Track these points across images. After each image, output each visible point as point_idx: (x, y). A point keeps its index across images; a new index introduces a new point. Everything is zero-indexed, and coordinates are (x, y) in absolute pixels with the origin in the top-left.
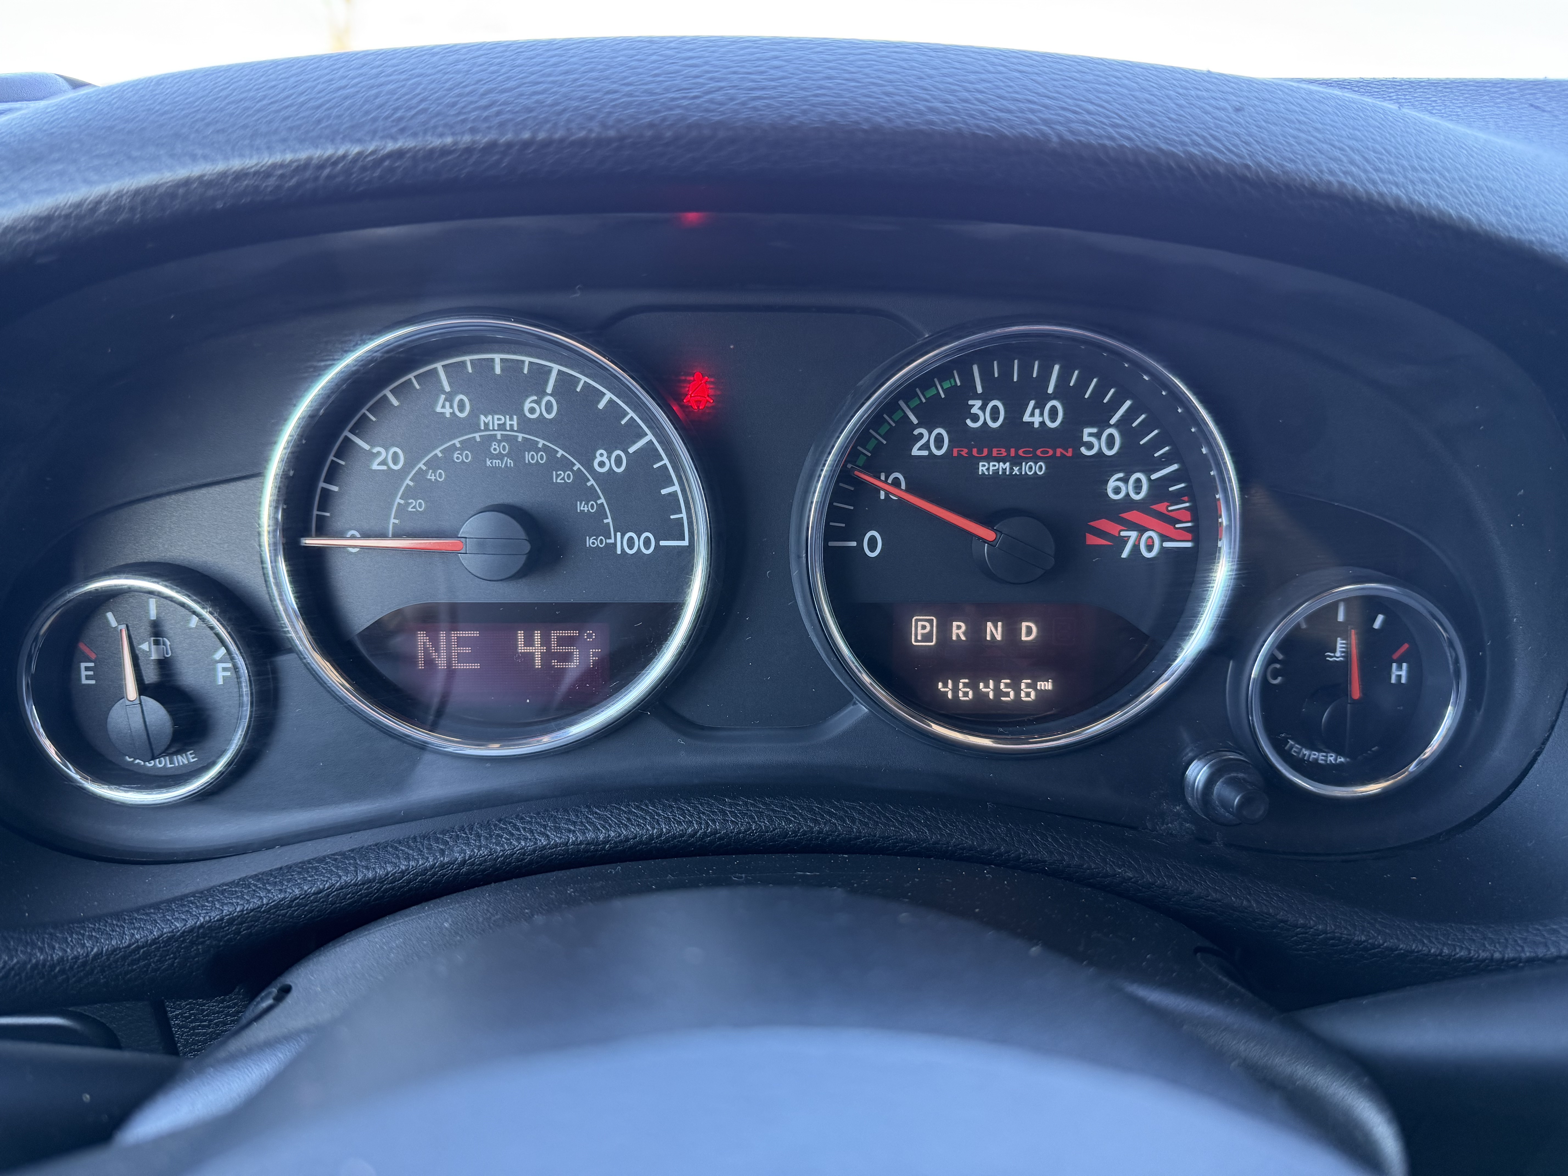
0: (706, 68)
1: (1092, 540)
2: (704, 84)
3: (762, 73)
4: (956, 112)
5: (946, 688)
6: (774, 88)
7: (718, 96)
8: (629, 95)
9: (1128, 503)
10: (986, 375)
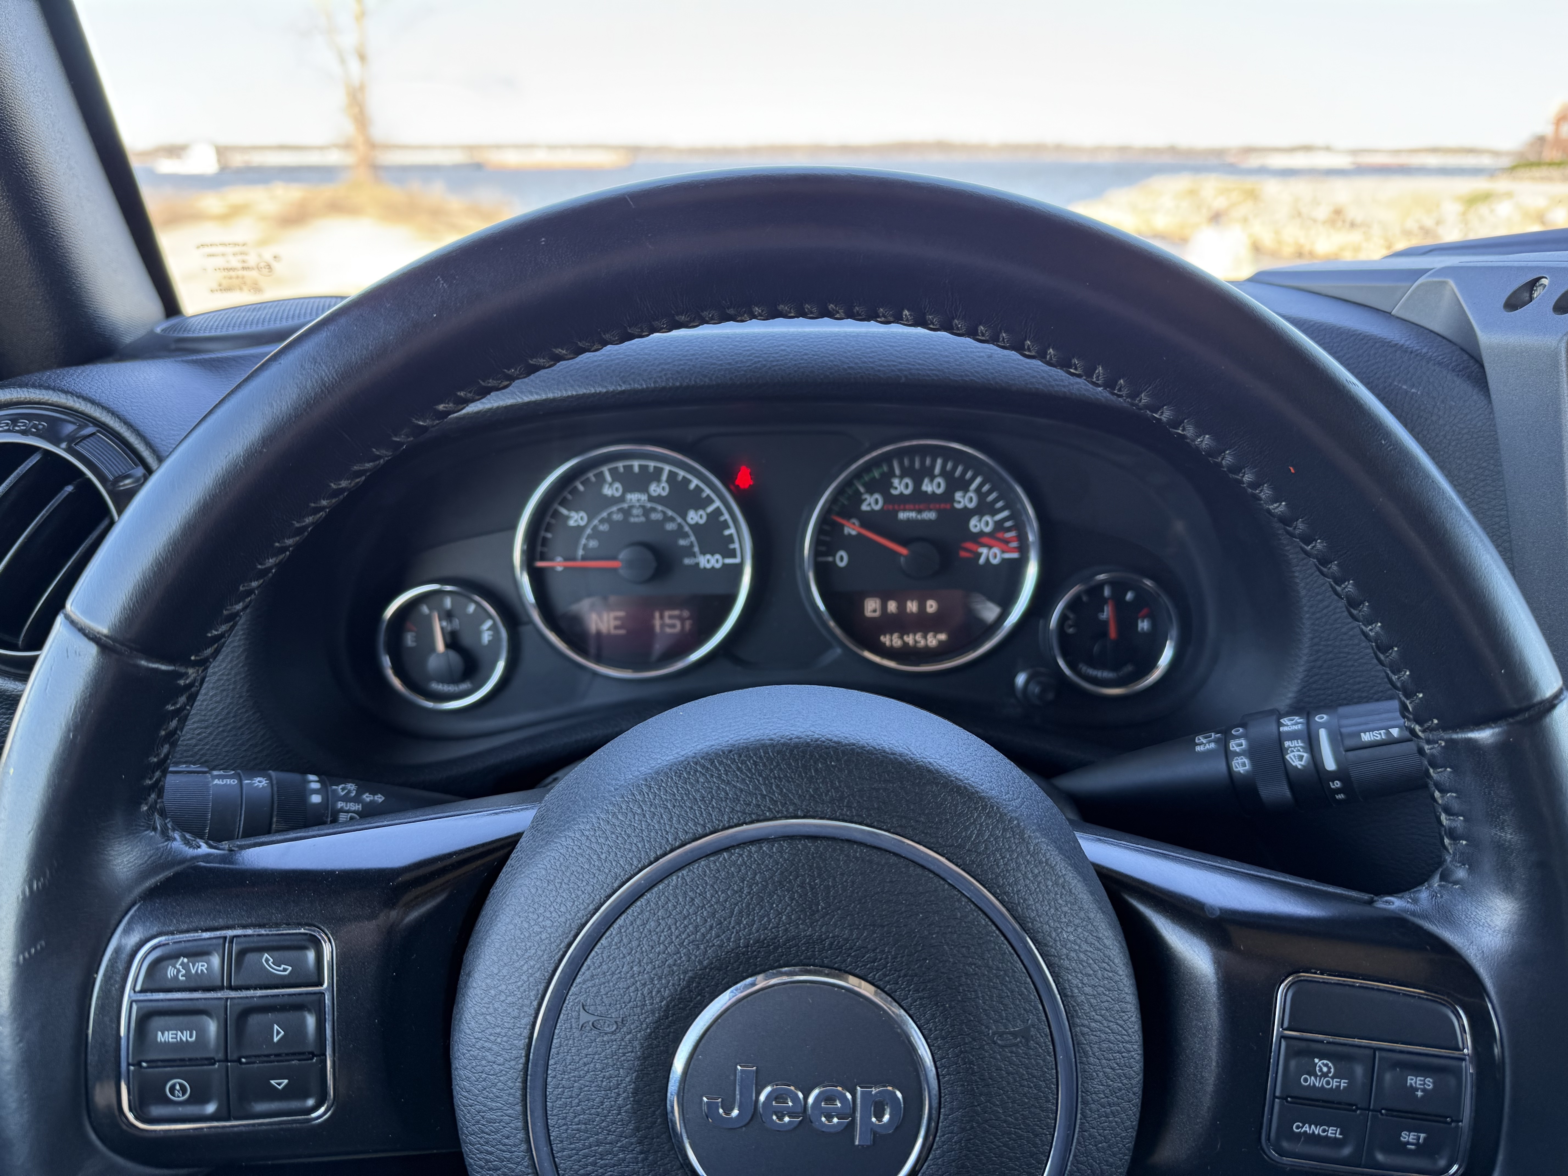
0: (753, 351)
1: (963, 554)
2: (752, 360)
3: (777, 353)
4: (861, 368)
5: (886, 640)
6: (782, 360)
7: (759, 365)
8: (721, 365)
9: (981, 534)
10: (901, 464)
